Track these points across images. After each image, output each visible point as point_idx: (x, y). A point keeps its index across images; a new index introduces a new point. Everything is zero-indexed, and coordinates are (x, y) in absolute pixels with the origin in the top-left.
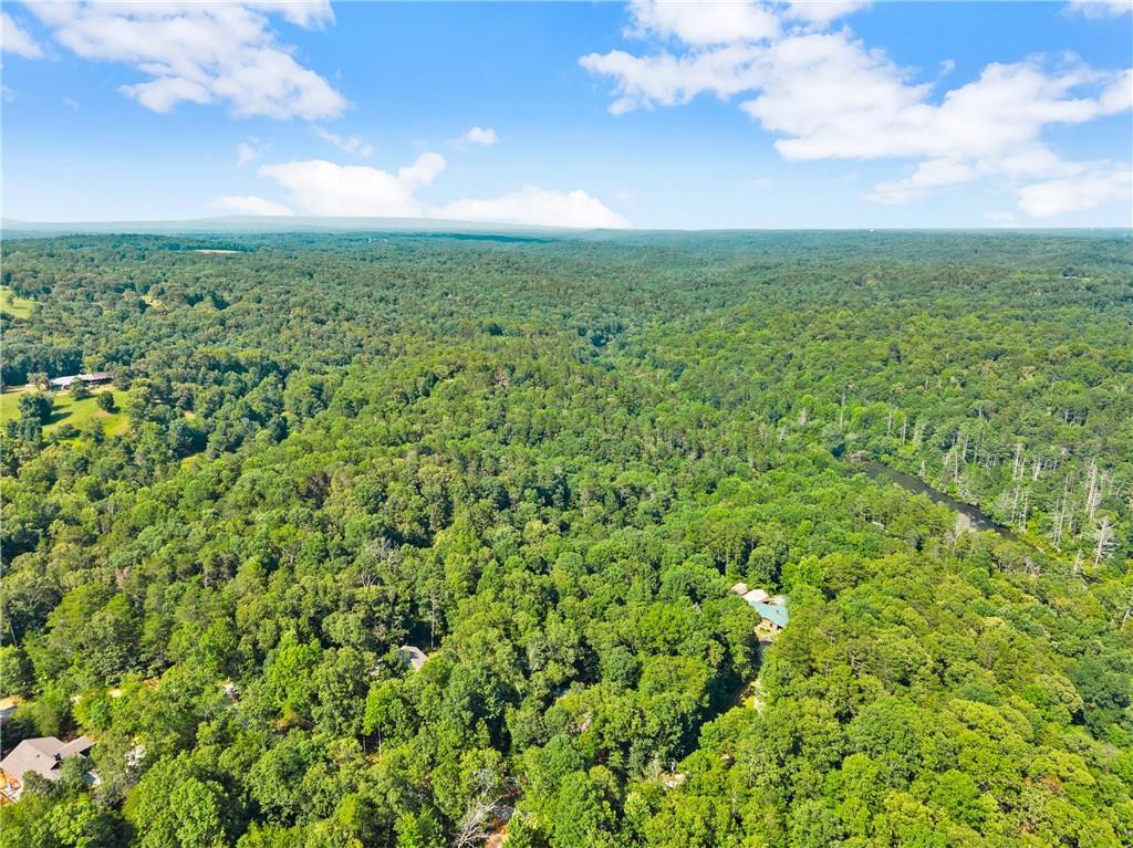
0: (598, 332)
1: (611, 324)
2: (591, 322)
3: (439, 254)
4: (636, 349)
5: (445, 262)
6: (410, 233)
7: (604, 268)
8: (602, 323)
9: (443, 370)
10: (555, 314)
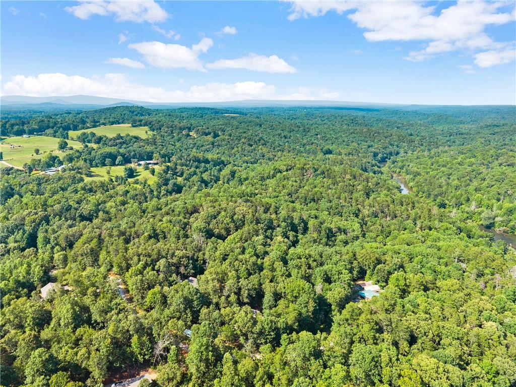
0: (385, 155)
1: (393, 151)
2: (382, 150)
3: (323, 117)
4: (400, 164)
5: (324, 120)
6: (317, 107)
7: (403, 124)
8: (388, 151)
9: (283, 168)
10: (364, 146)
